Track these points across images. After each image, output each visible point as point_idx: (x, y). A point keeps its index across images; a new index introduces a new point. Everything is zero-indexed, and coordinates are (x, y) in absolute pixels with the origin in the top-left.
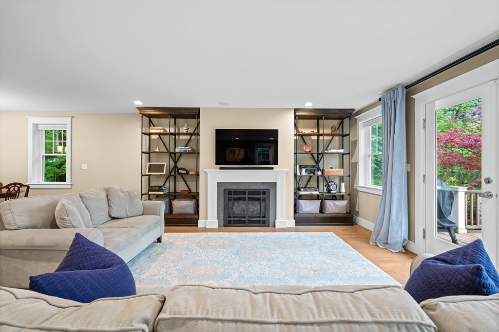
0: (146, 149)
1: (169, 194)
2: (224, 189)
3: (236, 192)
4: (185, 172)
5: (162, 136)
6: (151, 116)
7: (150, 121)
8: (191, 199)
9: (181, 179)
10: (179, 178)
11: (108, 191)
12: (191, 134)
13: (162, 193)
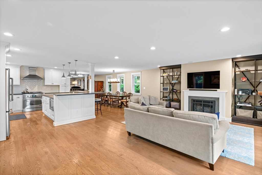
0: (162, 82)
1: (170, 100)
2: (192, 99)
3: (197, 101)
4: (176, 91)
5: (168, 77)
6: (164, 69)
7: (164, 71)
8: (178, 102)
9: (175, 94)
10: (174, 93)
11: (149, 96)
12: (179, 75)
13: (167, 99)
